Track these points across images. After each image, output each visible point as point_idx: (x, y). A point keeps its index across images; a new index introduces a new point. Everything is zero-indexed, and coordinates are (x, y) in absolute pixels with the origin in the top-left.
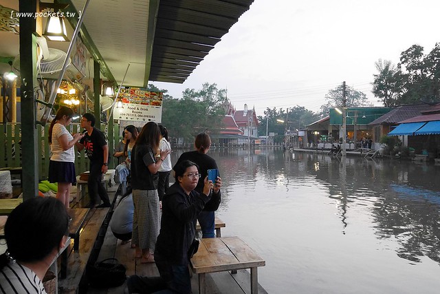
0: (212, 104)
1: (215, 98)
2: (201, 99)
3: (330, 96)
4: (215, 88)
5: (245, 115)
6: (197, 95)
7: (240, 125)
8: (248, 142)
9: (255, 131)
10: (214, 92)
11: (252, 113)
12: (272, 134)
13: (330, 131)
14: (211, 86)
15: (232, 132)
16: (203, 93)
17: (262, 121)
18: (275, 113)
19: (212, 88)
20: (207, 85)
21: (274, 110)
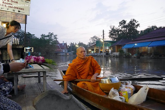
0: (52, 40)
1: (53, 38)
2: (48, 38)
3: (91, 39)
4: (53, 34)
5: (63, 45)
6: (46, 36)
7: (61, 48)
8: (64, 54)
9: (67, 51)
10: (53, 36)
11: (66, 44)
12: (73, 52)
13: (95, 49)
14: (52, 33)
15: (59, 51)
16: (48, 36)
17: (69, 47)
18: (73, 44)
19: (52, 34)
20: (50, 33)
21: (73, 43)
